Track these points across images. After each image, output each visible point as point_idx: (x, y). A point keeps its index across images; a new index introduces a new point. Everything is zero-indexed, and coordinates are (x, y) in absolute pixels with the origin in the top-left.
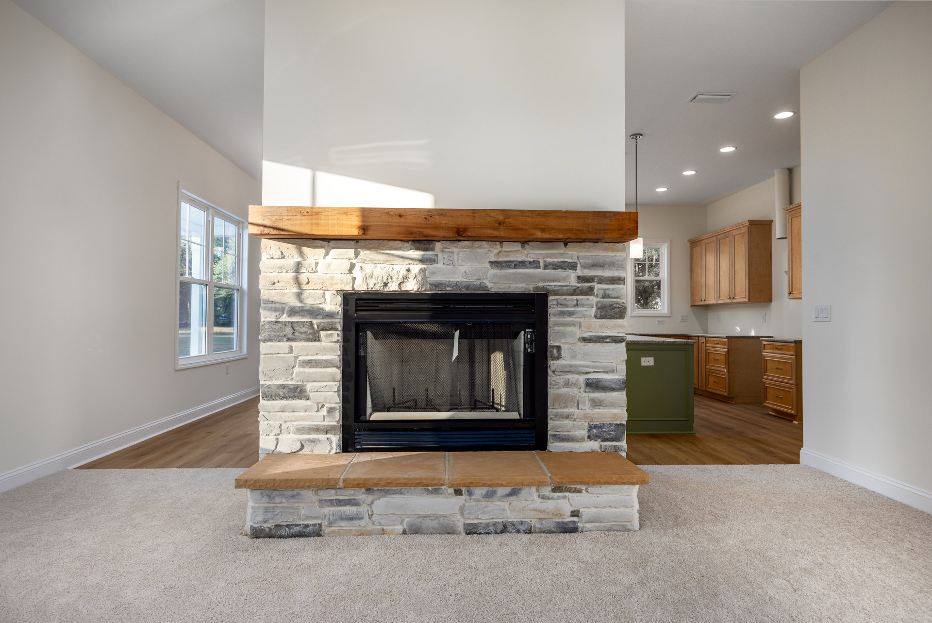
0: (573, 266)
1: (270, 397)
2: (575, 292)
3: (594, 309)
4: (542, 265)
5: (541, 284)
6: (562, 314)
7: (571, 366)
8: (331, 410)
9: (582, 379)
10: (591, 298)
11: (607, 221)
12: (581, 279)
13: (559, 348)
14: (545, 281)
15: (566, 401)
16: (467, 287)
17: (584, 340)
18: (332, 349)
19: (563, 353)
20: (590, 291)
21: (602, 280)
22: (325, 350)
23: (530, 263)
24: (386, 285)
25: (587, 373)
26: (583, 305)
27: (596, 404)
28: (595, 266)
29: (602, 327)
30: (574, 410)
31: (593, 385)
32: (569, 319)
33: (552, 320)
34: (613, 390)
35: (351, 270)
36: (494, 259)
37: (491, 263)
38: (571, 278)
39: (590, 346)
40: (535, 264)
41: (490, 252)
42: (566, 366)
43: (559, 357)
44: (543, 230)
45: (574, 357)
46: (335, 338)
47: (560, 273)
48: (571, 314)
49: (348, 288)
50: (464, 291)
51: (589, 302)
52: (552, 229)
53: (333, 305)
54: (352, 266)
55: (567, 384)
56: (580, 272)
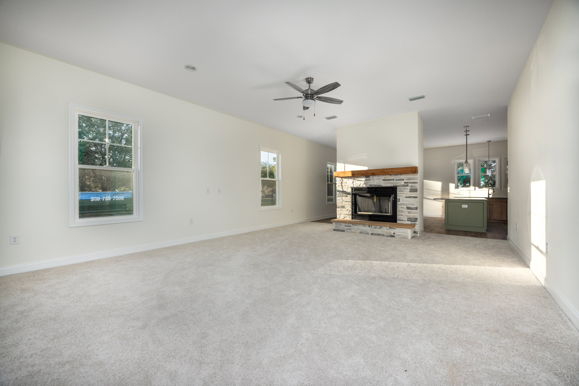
0: (403, 180)
1: (339, 208)
2: (403, 186)
3: (409, 190)
4: (395, 180)
5: (395, 184)
6: (400, 191)
7: (402, 203)
8: (349, 211)
9: (405, 207)
10: (408, 187)
11: (408, 169)
12: (405, 183)
13: (399, 199)
14: (396, 183)
15: (402, 211)
16: (377, 186)
17: (406, 197)
18: (350, 199)
19: (400, 200)
20: (407, 186)
21: (411, 183)
22: (348, 199)
23: (392, 179)
24: (360, 185)
25: (407, 205)
26: (405, 189)
27: (409, 212)
28: (409, 179)
29: (411, 194)
30: (403, 214)
31: (408, 208)
32: (402, 192)
33: (398, 192)
34: (414, 209)
35: (353, 183)
36: (383, 179)
37: (383, 180)
38: (402, 183)
39: (408, 199)
40: (393, 180)
41: (383, 177)
42: (401, 203)
43: (399, 201)
44: (392, 173)
45: (403, 201)
46: (350, 197)
47: (400, 181)
48: (402, 191)
49: (353, 186)
50: (376, 186)
51: (407, 188)
52: (394, 172)
53: (349, 190)
54: (353, 182)
55: (402, 208)
56: (405, 181)
